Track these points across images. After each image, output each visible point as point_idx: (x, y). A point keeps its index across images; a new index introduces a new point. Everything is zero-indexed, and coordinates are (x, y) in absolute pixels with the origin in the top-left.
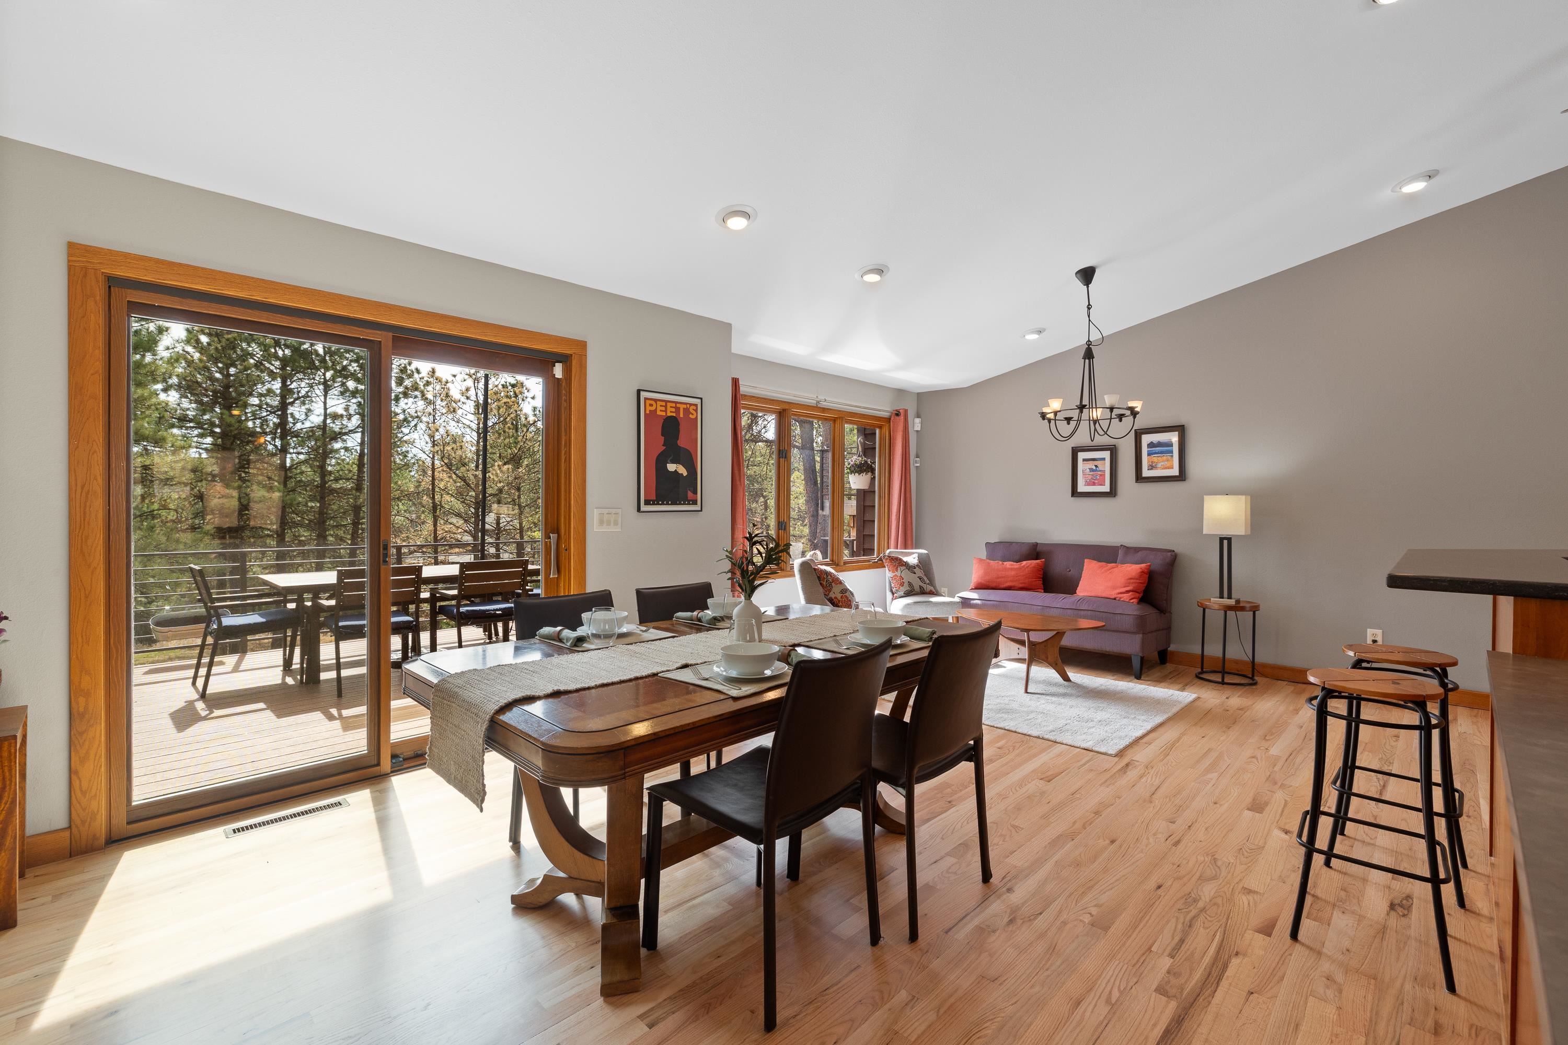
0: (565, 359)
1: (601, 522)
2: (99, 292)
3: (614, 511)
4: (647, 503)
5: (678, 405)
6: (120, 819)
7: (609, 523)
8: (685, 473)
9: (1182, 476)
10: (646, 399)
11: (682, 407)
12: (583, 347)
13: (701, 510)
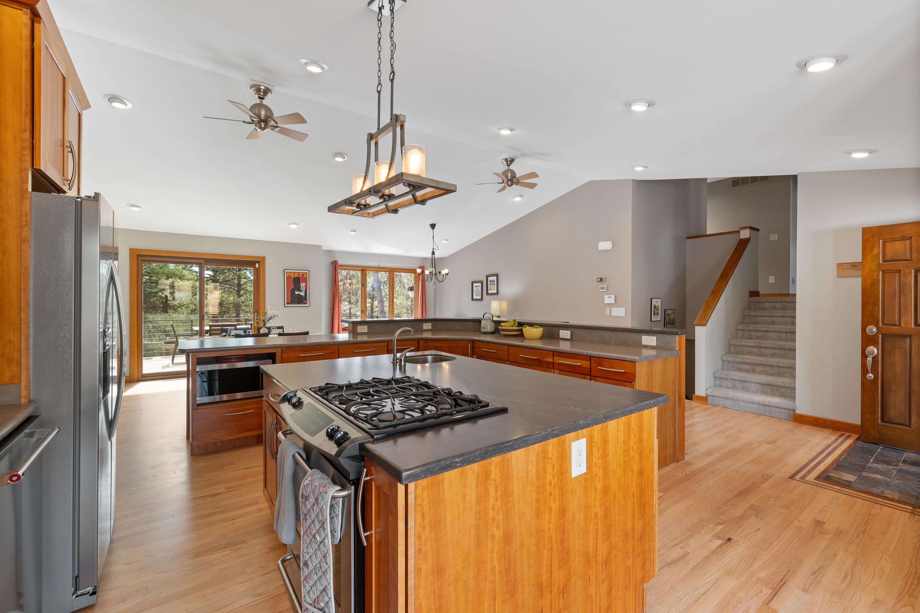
0: (258, 262)
1: (271, 310)
2: (135, 258)
3: (275, 306)
4: (288, 304)
6: (140, 376)
7: (274, 310)
8: (303, 294)
9: (497, 293)
10: (287, 272)
11: (301, 274)
12: (264, 258)
13: (309, 306)
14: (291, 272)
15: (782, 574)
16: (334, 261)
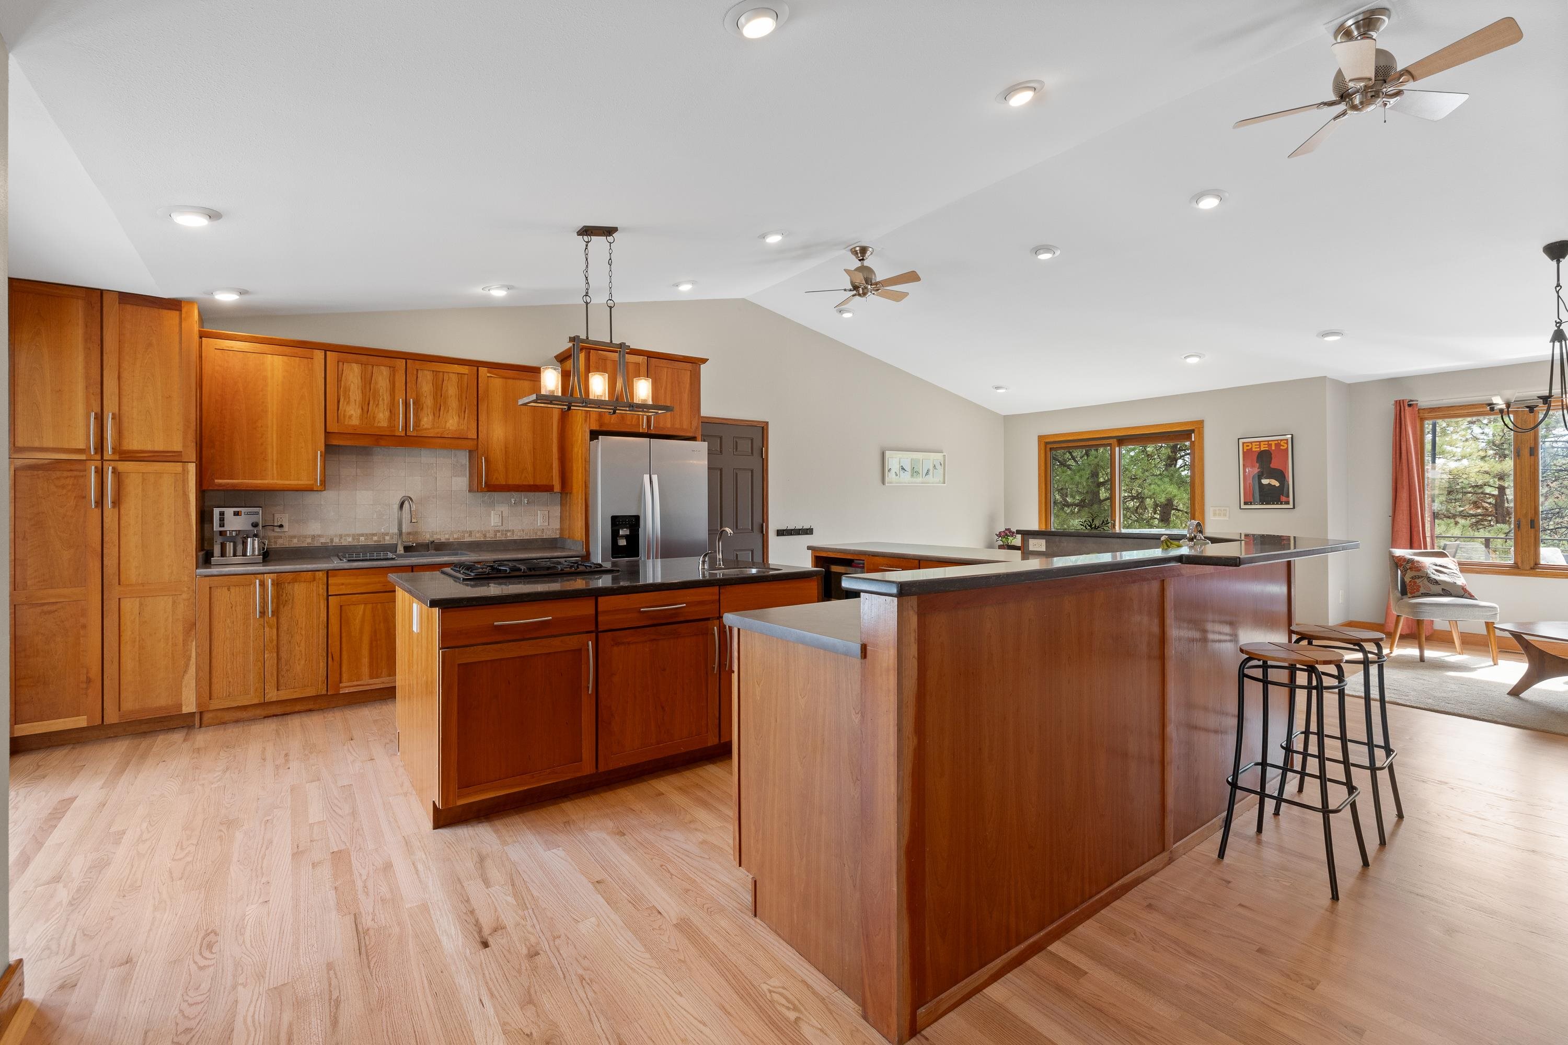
0: (1193, 431)
1: (1215, 514)
2: (1043, 447)
3: (1223, 509)
4: (1246, 503)
5: (1270, 443)
7: (1220, 515)
8: (1277, 484)
10: (1243, 443)
11: (1273, 443)
12: (1201, 423)
13: (1294, 507)
14: (1251, 443)
15: (374, 960)
16: (1396, 401)
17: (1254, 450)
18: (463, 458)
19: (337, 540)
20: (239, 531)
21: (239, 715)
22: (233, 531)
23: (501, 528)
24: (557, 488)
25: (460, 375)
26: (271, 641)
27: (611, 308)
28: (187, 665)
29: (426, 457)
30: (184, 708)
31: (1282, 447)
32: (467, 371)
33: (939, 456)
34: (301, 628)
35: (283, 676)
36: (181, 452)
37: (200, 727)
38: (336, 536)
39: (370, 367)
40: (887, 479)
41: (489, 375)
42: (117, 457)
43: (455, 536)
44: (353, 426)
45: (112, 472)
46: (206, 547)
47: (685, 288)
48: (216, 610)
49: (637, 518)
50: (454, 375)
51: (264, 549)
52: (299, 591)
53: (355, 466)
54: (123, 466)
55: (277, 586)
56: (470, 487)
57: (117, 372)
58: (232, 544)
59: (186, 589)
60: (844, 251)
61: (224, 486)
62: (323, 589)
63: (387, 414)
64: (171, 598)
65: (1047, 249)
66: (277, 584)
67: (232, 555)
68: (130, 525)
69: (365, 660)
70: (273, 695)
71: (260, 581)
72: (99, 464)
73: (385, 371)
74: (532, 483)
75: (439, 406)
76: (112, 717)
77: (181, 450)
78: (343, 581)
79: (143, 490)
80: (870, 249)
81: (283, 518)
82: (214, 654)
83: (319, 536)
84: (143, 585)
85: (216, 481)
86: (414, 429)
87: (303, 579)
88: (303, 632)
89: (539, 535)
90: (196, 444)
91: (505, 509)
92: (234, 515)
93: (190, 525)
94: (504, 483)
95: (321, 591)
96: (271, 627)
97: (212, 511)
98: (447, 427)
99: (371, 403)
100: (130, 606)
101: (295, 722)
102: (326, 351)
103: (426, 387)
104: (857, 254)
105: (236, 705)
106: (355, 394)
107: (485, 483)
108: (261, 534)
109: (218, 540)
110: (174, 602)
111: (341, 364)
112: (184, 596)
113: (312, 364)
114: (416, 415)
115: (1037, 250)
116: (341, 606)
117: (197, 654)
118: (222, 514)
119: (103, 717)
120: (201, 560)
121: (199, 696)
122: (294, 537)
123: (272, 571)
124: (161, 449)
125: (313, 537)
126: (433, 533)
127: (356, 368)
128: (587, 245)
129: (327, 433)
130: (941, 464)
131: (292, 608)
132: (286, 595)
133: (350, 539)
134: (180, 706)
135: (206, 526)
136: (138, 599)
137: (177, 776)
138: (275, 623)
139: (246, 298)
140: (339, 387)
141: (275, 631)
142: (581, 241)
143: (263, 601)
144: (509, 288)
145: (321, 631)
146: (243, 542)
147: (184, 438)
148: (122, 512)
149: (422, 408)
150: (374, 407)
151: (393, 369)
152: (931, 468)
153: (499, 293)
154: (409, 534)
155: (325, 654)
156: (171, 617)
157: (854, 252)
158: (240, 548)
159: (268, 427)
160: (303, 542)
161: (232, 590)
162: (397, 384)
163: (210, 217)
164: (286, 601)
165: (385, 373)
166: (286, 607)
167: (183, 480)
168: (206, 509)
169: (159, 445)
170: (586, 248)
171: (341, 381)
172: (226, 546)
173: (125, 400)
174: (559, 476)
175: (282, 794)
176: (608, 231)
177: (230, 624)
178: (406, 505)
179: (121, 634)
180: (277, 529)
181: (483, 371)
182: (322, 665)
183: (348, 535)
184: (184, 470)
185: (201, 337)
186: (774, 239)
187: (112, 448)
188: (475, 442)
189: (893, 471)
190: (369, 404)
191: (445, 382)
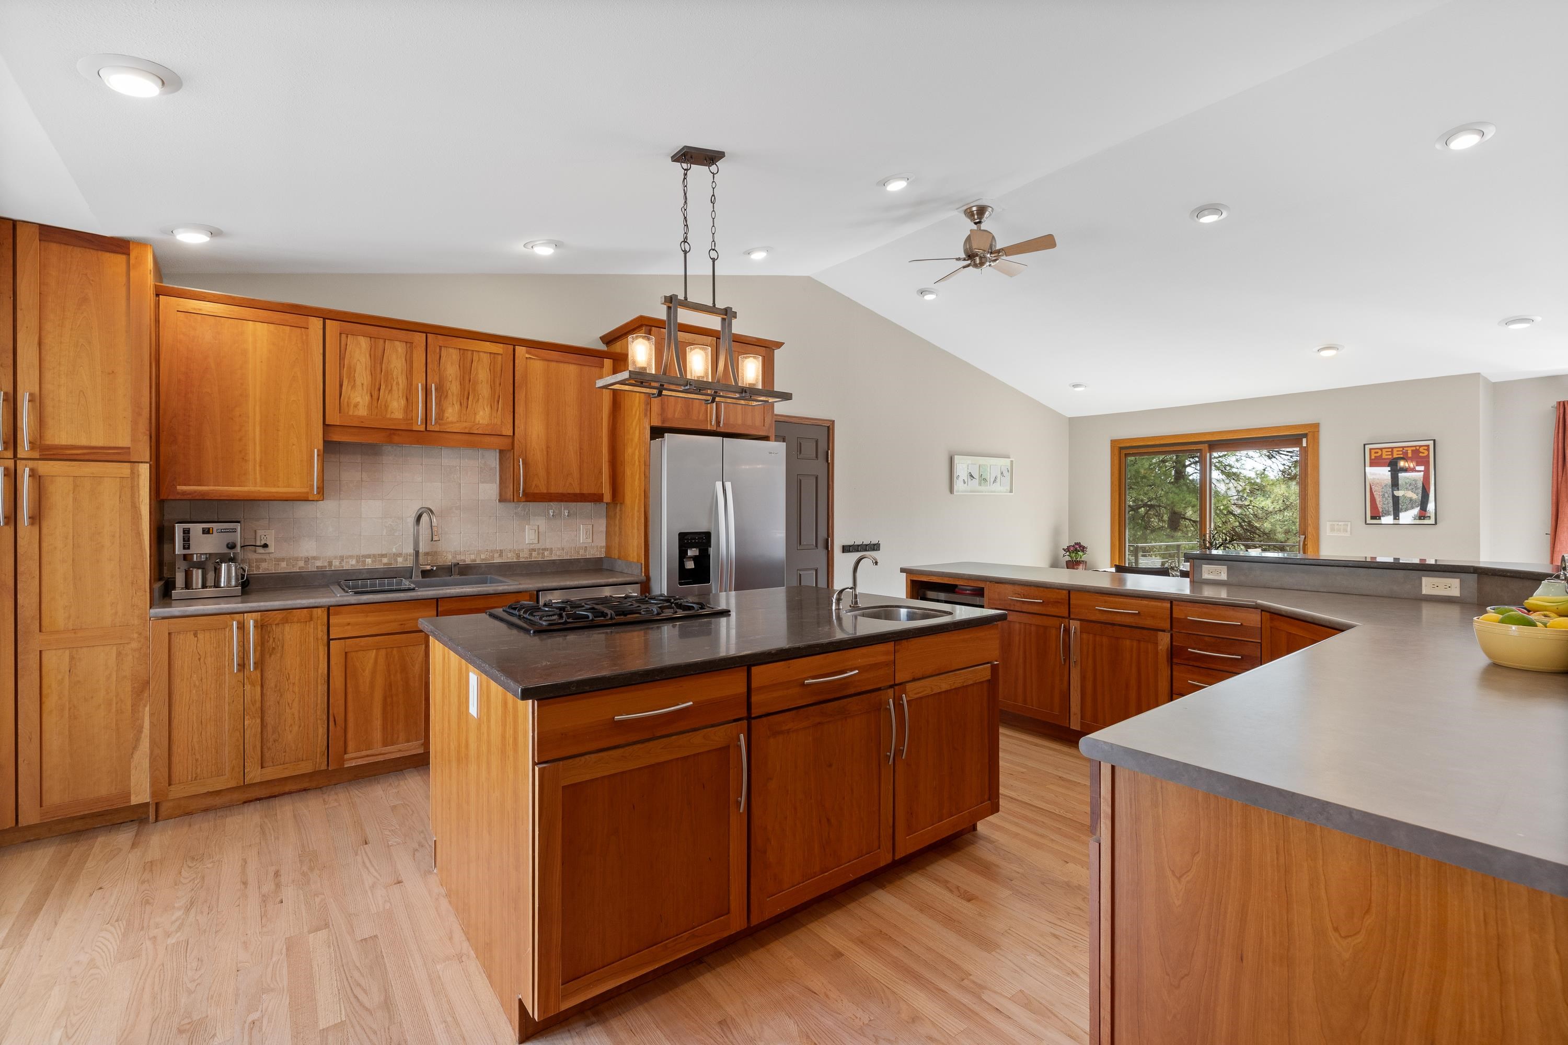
0: (1305, 435)
1: (1332, 530)
2: (1116, 453)
3: (1343, 523)
4: (1373, 518)
5: (1406, 449)
7: (1339, 530)
8: (1415, 497)
10: (1371, 450)
11: (1410, 449)
12: (1315, 427)
13: (1436, 523)
14: (1381, 449)
16: (1560, 402)
17: (1384, 456)
18: (493, 459)
19: (337, 563)
20: (210, 554)
21: (209, 801)
22: (202, 554)
23: (537, 547)
24: (607, 497)
25: (492, 355)
26: (253, 702)
27: (714, 260)
28: (138, 740)
29: (448, 459)
30: (133, 798)
31: (1421, 454)
32: (501, 350)
33: (1005, 462)
34: (294, 684)
35: (269, 749)
36: (129, 448)
37: (157, 820)
38: (336, 558)
39: (381, 342)
40: (955, 488)
41: (527, 356)
42: (36, 455)
43: (483, 557)
44: (359, 417)
45: (30, 476)
46: (166, 574)
47: (759, 256)
48: (177, 664)
49: (708, 535)
50: (486, 355)
51: (243, 576)
52: (290, 634)
53: (360, 468)
54: (45, 467)
55: (262, 629)
56: (501, 495)
57: (38, 335)
58: (200, 571)
59: (135, 636)
60: (956, 213)
61: (190, 494)
62: (322, 631)
63: (403, 402)
64: (115, 648)
65: (1214, 208)
66: (261, 627)
67: (200, 586)
68: (55, 548)
69: (378, 723)
70: (255, 774)
71: (239, 623)
72: (10, 464)
73: (400, 348)
74: (578, 491)
75: (467, 395)
76: (30, 816)
77: (129, 445)
78: (348, 620)
79: (75, 499)
80: (990, 209)
81: (268, 535)
82: (175, 723)
83: (314, 558)
84: (74, 631)
85: (179, 487)
86: (436, 423)
87: (295, 619)
88: (297, 690)
89: (581, 555)
90: (151, 437)
91: (541, 522)
92: (203, 533)
93: (141, 548)
94: (545, 491)
95: (320, 634)
96: (253, 684)
97: (174, 528)
98: (477, 421)
99: (383, 387)
100: (56, 661)
101: (286, 809)
102: (324, 319)
103: (451, 370)
104: (973, 215)
105: (205, 791)
106: (362, 376)
107: (523, 491)
108: (240, 557)
109: (181, 566)
110: (119, 654)
111: (344, 336)
112: (134, 645)
113: (307, 336)
114: (439, 404)
115: (1201, 211)
116: (346, 653)
117: (152, 725)
118: (186, 532)
119: (17, 816)
120: (156, 594)
121: (154, 782)
122: (283, 560)
123: (254, 609)
124: (101, 444)
125: (307, 560)
126: (456, 554)
127: (364, 342)
128: (685, 174)
129: (326, 425)
130: (1008, 471)
131: (281, 656)
132: (274, 641)
133: (354, 562)
134: (128, 795)
135: (167, 547)
136: (67, 652)
137: (117, 921)
138: (259, 679)
139: (220, 242)
140: (341, 366)
141: (259, 689)
142: (678, 168)
143: (242, 649)
144: (557, 245)
145: (319, 688)
146: (215, 569)
147: (134, 430)
148: (44, 531)
149: (447, 396)
150: (387, 392)
151: (410, 344)
152: (999, 476)
153: (544, 251)
154: (427, 554)
155: (325, 717)
156: (115, 673)
157: (969, 214)
158: (211, 576)
159: (248, 417)
160: (293, 566)
161: (200, 636)
162: (415, 365)
163: (163, 83)
164: (274, 648)
165: (400, 350)
166: (273, 656)
167: (132, 487)
168: (166, 524)
169: (98, 439)
170: (685, 178)
171: (344, 359)
172: (192, 575)
173: (48, 376)
174: (610, 482)
175: (274, 959)
176: (709, 158)
177: (197, 683)
178: (425, 518)
179: (44, 699)
180: (261, 550)
181: (521, 351)
182: (322, 731)
183: (351, 557)
184: (132, 473)
185: (157, 295)
186: (896, 186)
187: (30, 443)
188: (510, 440)
189: (961, 479)
190: (379, 390)
191: (474, 364)
